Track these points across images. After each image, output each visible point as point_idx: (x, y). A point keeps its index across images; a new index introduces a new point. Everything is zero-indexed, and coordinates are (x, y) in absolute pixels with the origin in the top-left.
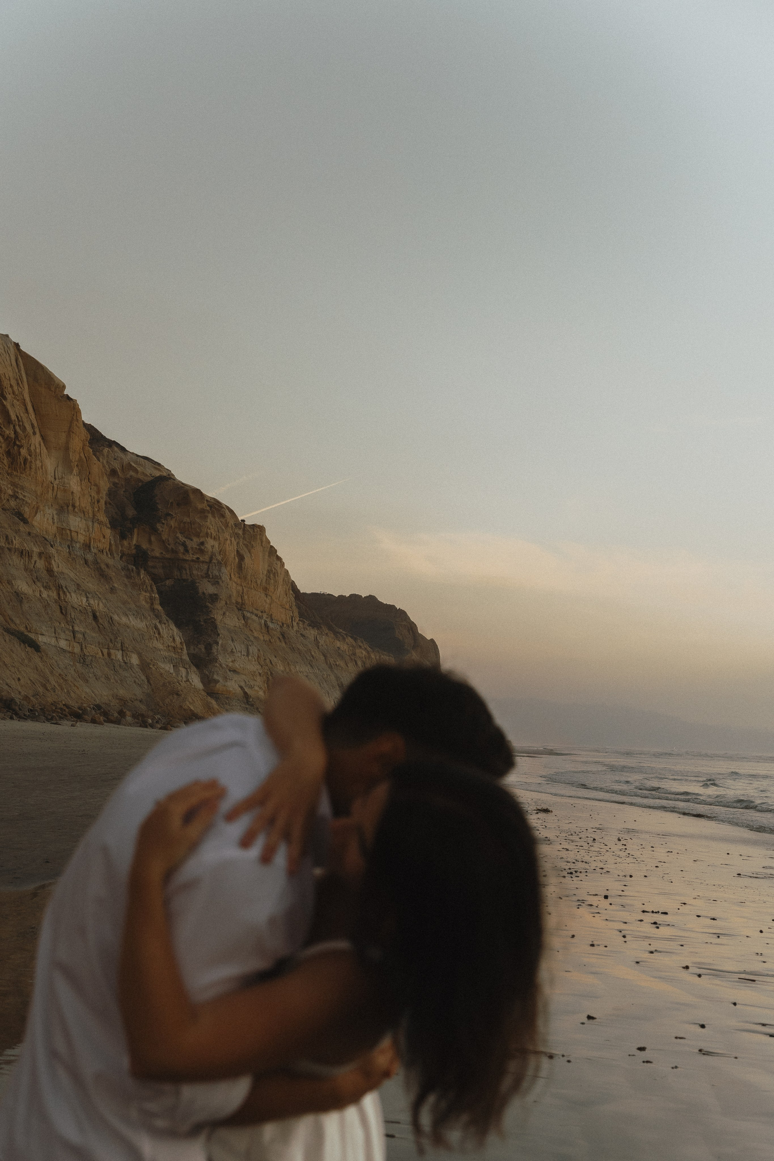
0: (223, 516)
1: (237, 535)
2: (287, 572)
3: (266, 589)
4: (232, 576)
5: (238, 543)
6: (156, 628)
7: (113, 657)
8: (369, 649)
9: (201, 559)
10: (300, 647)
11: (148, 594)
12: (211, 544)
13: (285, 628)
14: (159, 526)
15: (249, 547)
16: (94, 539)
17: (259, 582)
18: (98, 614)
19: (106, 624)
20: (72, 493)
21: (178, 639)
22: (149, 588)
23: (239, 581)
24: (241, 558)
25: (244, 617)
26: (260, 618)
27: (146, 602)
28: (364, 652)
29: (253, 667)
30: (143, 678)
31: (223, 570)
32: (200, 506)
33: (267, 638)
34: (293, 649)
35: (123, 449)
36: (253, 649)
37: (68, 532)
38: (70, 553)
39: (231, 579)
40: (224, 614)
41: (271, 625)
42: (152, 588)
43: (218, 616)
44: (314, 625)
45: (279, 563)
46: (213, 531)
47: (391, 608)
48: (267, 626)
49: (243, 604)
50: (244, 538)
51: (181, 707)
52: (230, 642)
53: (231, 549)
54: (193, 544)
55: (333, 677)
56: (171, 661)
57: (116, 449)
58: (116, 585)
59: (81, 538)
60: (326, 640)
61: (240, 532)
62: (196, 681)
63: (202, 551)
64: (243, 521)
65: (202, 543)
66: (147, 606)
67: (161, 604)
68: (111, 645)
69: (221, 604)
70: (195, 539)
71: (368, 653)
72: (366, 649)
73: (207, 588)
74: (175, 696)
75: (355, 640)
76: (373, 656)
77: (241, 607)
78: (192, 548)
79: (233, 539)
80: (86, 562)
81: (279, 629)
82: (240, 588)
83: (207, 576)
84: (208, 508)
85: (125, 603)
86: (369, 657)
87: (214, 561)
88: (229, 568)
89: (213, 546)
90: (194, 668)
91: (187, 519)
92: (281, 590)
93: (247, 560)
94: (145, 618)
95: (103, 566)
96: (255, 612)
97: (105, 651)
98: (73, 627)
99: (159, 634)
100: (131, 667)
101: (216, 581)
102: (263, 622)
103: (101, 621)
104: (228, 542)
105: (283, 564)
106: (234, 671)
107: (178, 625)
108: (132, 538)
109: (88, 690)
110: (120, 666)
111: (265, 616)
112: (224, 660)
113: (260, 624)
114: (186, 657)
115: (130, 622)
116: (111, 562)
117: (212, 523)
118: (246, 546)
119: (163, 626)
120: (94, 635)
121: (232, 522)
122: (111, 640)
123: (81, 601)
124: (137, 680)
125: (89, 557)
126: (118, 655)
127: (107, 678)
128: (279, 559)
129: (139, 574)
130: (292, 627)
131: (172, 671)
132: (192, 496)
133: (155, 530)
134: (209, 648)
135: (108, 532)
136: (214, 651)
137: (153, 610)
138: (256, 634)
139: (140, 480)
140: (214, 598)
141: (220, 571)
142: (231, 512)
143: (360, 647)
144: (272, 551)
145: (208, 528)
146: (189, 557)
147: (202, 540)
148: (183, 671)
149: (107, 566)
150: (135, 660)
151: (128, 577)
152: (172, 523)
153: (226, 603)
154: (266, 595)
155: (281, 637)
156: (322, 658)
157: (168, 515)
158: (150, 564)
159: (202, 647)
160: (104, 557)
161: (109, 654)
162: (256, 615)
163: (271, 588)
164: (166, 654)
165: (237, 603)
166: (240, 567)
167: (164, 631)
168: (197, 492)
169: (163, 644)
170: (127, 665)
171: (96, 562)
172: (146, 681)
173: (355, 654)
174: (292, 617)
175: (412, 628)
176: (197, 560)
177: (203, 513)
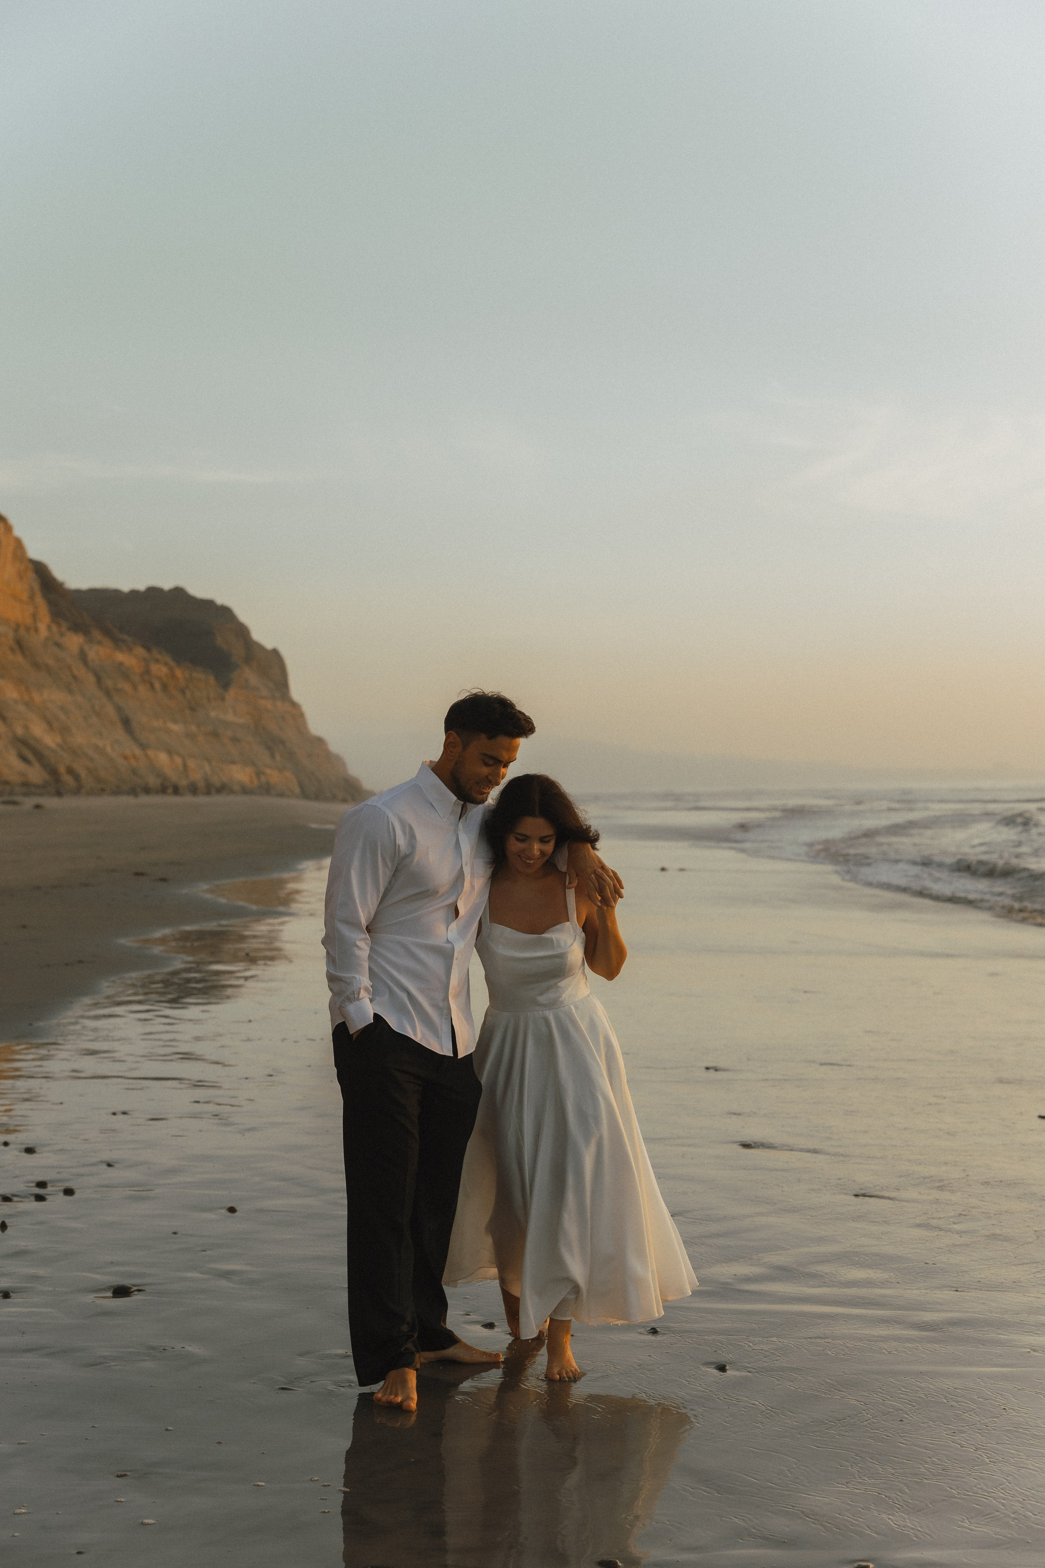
8: (172, 663)
10: (51, 662)
13: (22, 632)
28: (165, 670)
34: (36, 666)
44: (78, 628)
47: (208, 604)
55: (110, 710)
60: (99, 650)
71: (171, 669)
72: (166, 664)
75: (148, 649)
76: (179, 673)
81: (11, 635)
86: (173, 676)
130: (36, 630)
143: (157, 661)
156: (91, 679)
173: (147, 672)
174: (34, 616)
175: (242, 631)
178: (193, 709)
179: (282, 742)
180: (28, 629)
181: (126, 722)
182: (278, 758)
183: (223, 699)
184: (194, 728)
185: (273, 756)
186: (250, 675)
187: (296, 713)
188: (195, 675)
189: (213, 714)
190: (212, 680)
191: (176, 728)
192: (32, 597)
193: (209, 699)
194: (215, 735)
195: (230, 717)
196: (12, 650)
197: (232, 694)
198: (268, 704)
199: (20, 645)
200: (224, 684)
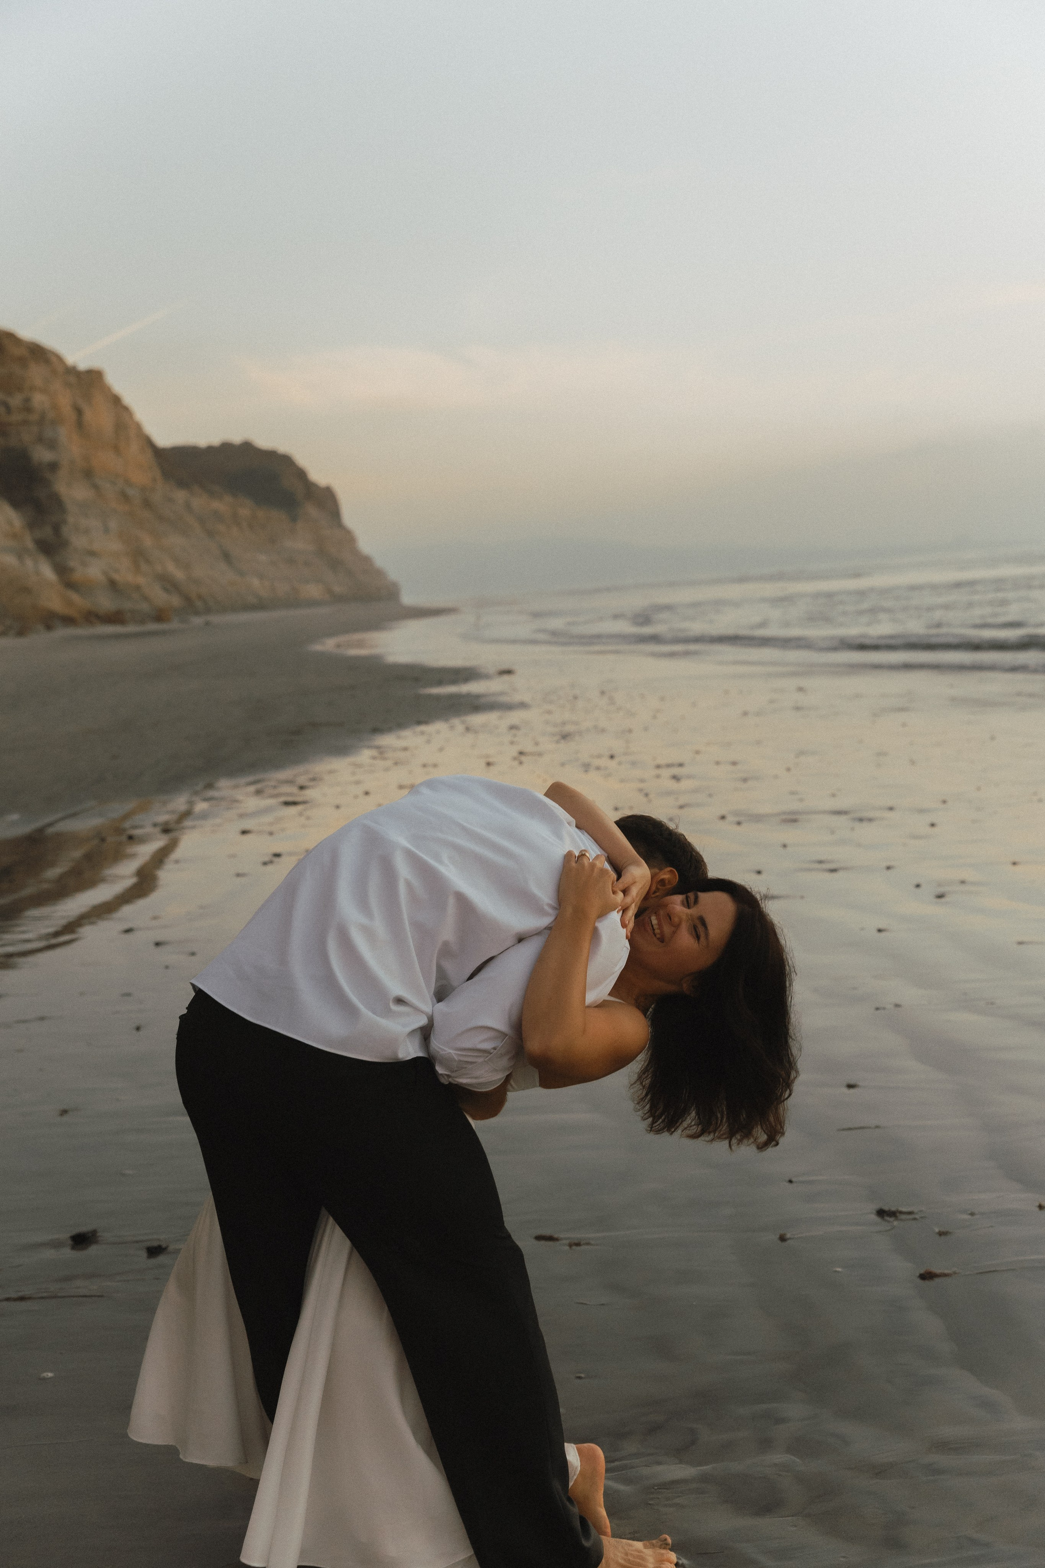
0: (47, 361)
1: (70, 386)
2: (139, 425)
3: (116, 448)
4: (73, 438)
5: (73, 394)
9: (30, 419)
10: (168, 514)
12: (39, 400)
13: (146, 493)
15: (88, 398)
17: (106, 439)
21: (16, 524)
23: (80, 441)
24: (79, 412)
25: (96, 487)
26: (114, 484)
28: (248, 511)
29: (115, 546)
31: (59, 427)
32: (17, 352)
33: (126, 508)
34: (160, 518)
36: (113, 524)
39: (71, 441)
40: (69, 484)
43: (61, 487)
44: (182, 484)
45: (127, 414)
46: (38, 381)
47: (271, 453)
49: (90, 469)
50: (80, 390)
51: (35, 606)
52: (82, 518)
53: (65, 400)
54: (16, 401)
55: (214, 547)
56: (12, 551)
60: (200, 501)
61: (72, 379)
62: (47, 572)
63: (28, 410)
64: (74, 367)
65: (27, 400)
69: (63, 472)
70: (19, 396)
71: (253, 510)
72: (248, 507)
73: (42, 455)
74: (27, 595)
75: (235, 496)
76: (257, 514)
77: (88, 474)
78: (16, 407)
79: (66, 391)
81: (140, 495)
82: (84, 451)
83: (40, 439)
84: (27, 354)
86: (255, 516)
87: (46, 419)
88: (67, 427)
89: (41, 402)
90: (43, 558)
92: (134, 448)
93: (87, 414)
96: (107, 477)
101: (52, 445)
102: (118, 489)
104: (60, 394)
105: (131, 415)
106: (92, 554)
107: (16, 504)
111: (120, 481)
112: (78, 541)
113: (116, 493)
114: (30, 544)
117: (36, 373)
118: (84, 397)
121: (59, 369)
128: (126, 409)
130: (156, 490)
131: (15, 564)
134: (57, 529)
136: (65, 530)
138: (112, 505)
140: (54, 467)
141: (54, 429)
142: (58, 357)
143: (242, 505)
144: (116, 400)
145: (32, 379)
146: (16, 417)
147: (27, 395)
148: (29, 563)
153: (69, 471)
154: (118, 455)
156: (196, 523)
159: (49, 530)
162: (109, 481)
163: (122, 445)
165: (84, 470)
166: (80, 424)
175: (301, 474)
176: (25, 422)
177: (22, 361)
178: (273, 542)
179: (342, 563)
180: (149, 490)
181: (227, 557)
182: (340, 574)
183: (294, 531)
184: (275, 557)
185: (336, 574)
186: (312, 510)
187: (349, 538)
188: (272, 513)
189: (288, 544)
190: (284, 516)
191: (263, 558)
193: (283, 532)
194: (291, 561)
195: (300, 546)
196: (144, 507)
197: (300, 526)
198: (328, 533)
199: (147, 504)
200: (294, 519)
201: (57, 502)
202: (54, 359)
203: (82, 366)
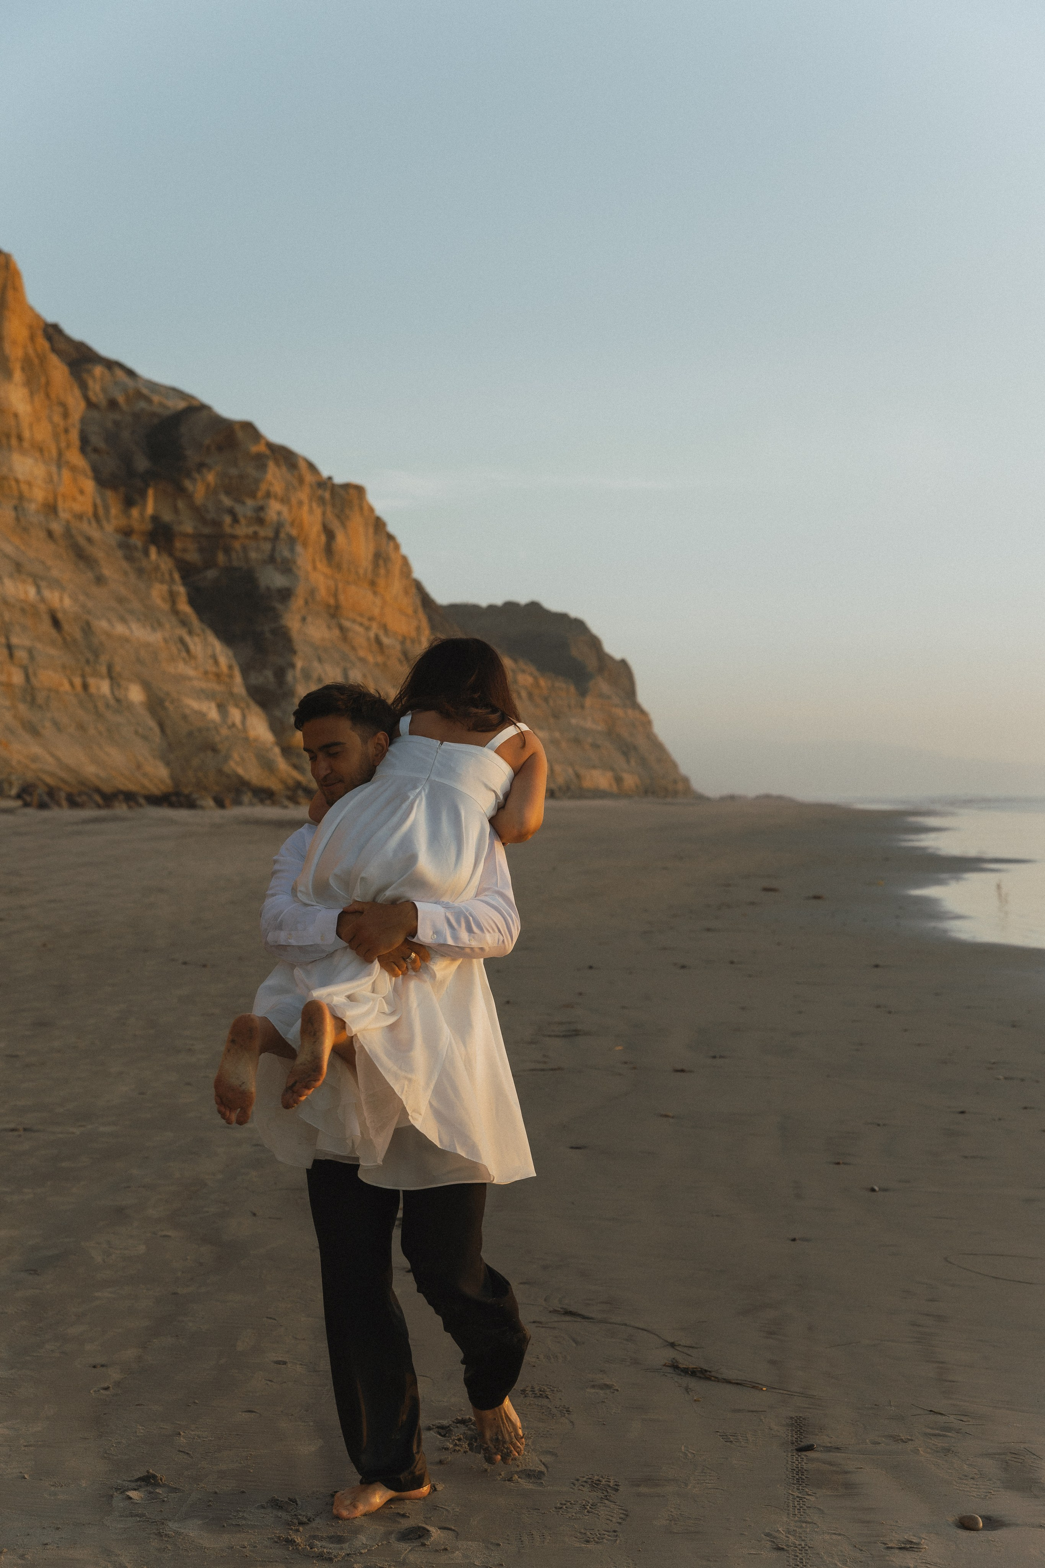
0: (297, 469)
1: (322, 501)
2: (405, 561)
3: (373, 584)
4: (319, 565)
5: (324, 514)
6: (182, 641)
7: (93, 690)
8: (536, 673)
9: (262, 533)
11: (165, 587)
12: (276, 510)
14: (188, 484)
15: (342, 518)
16: (64, 496)
17: (361, 571)
18: (60, 616)
19: (78, 635)
20: (16, 415)
21: (223, 661)
22: (167, 577)
23: (327, 571)
24: (330, 535)
25: (341, 628)
26: (368, 629)
27: (163, 599)
30: (152, 724)
31: (299, 549)
32: (254, 449)
33: (380, 659)
35: (131, 373)
37: (13, 483)
38: (18, 519)
39: (315, 568)
40: (304, 619)
41: (386, 640)
42: (171, 574)
43: (292, 622)
45: (391, 544)
46: (278, 488)
47: (563, 618)
48: (378, 641)
49: (337, 607)
50: (334, 506)
51: (220, 772)
52: (316, 664)
53: (312, 518)
54: (245, 510)
56: (210, 696)
57: (120, 373)
58: (107, 572)
59: (39, 494)
61: (327, 495)
63: (261, 521)
64: (330, 478)
65: (261, 508)
66: (166, 607)
67: (192, 602)
68: (88, 669)
69: (297, 603)
70: (250, 502)
72: (531, 674)
73: (271, 578)
74: (210, 754)
76: (542, 682)
77: (334, 612)
78: (245, 517)
79: (314, 505)
80: (50, 534)
82: (331, 583)
83: (272, 559)
84: (268, 452)
85: (121, 600)
87: (282, 535)
88: (310, 550)
89: (279, 513)
90: (255, 709)
91: (233, 471)
92: (397, 586)
93: (340, 539)
94: (160, 624)
95: (82, 542)
96: (359, 619)
97: (78, 681)
98: (7, 638)
99: (188, 651)
100: (130, 706)
101: (287, 568)
102: (372, 635)
103: (66, 627)
104: (306, 508)
105: (397, 547)
107: (225, 637)
108: (144, 505)
109: (36, 749)
110: (108, 706)
111: (374, 626)
113: (368, 639)
114: (240, 690)
115: (132, 632)
116: (96, 534)
117: (276, 478)
118: (338, 517)
119: (196, 639)
120: (53, 652)
121: (309, 478)
122: (88, 662)
123: (26, 593)
124: (140, 730)
125: (57, 527)
126: (104, 687)
127: (81, 727)
128: (391, 537)
129: (146, 553)
130: (422, 642)
131: (213, 714)
132: (240, 434)
133: (181, 490)
134: (280, 674)
135: (89, 485)
136: (289, 677)
137: (175, 612)
138: (362, 653)
139: (154, 414)
140: (286, 594)
141: (292, 550)
142: (312, 467)
144: (379, 525)
145: (271, 484)
146: (241, 531)
147: (261, 503)
148: (235, 713)
149: (89, 540)
150: (136, 694)
151: (129, 558)
152: (211, 477)
153: (306, 603)
154: (375, 593)
155: (402, 658)
157: (201, 466)
158: (178, 545)
159: (269, 674)
160: (85, 526)
161: (85, 686)
162: (361, 624)
163: (381, 582)
164: (203, 685)
165: (328, 606)
166: (329, 550)
167: (196, 645)
168: (249, 427)
169: (196, 668)
170: (121, 704)
171: (68, 533)
172: (157, 730)
174: (418, 629)
175: (594, 644)
176: (255, 536)
177: (260, 461)
178: (556, 716)
179: (635, 748)
180: (413, 641)
182: (633, 763)
183: (582, 707)
184: (557, 735)
185: (628, 761)
186: (603, 685)
187: (644, 719)
188: (557, 684)
189: (574, 721)
190: (572, 689)
192: (415, 612)
193: (569, 706)
194: (577, 741)
195: (589, 724)
196: (400, 661)
197: (588, 701)
198: (619, 712)
200: (583, 692)
201: (284, 638)
202: (303, 465)
203: (339, 479)
